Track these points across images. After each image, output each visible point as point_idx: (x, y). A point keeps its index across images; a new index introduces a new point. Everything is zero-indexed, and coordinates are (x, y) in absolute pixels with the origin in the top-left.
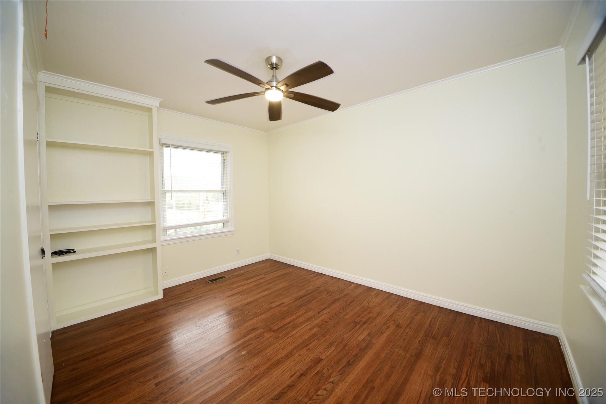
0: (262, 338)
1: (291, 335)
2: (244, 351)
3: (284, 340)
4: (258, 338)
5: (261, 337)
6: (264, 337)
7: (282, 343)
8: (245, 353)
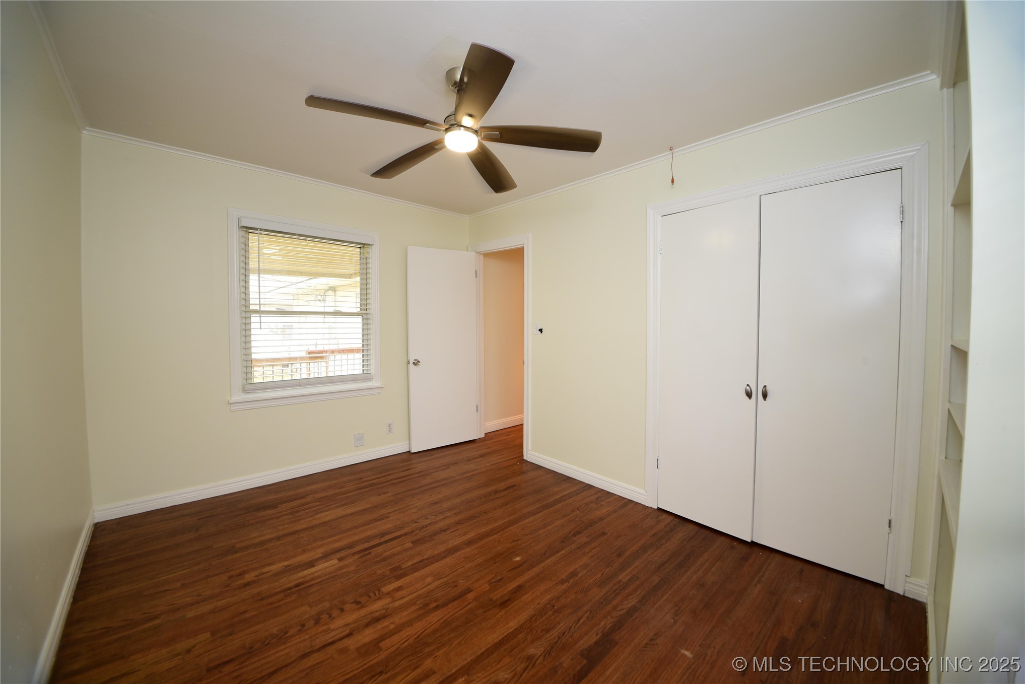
0: (492, 579)
1: (441, 580)
2: (516, 561)
3: (454, 573)
4: (500, 580)
5: (494, 582)
6: (489, 581)
7: (458, 569)
8: (515, 558)
